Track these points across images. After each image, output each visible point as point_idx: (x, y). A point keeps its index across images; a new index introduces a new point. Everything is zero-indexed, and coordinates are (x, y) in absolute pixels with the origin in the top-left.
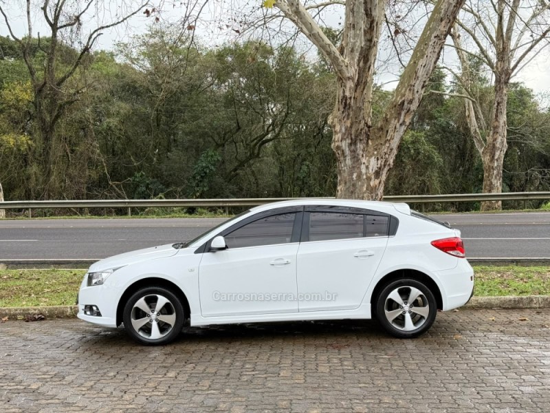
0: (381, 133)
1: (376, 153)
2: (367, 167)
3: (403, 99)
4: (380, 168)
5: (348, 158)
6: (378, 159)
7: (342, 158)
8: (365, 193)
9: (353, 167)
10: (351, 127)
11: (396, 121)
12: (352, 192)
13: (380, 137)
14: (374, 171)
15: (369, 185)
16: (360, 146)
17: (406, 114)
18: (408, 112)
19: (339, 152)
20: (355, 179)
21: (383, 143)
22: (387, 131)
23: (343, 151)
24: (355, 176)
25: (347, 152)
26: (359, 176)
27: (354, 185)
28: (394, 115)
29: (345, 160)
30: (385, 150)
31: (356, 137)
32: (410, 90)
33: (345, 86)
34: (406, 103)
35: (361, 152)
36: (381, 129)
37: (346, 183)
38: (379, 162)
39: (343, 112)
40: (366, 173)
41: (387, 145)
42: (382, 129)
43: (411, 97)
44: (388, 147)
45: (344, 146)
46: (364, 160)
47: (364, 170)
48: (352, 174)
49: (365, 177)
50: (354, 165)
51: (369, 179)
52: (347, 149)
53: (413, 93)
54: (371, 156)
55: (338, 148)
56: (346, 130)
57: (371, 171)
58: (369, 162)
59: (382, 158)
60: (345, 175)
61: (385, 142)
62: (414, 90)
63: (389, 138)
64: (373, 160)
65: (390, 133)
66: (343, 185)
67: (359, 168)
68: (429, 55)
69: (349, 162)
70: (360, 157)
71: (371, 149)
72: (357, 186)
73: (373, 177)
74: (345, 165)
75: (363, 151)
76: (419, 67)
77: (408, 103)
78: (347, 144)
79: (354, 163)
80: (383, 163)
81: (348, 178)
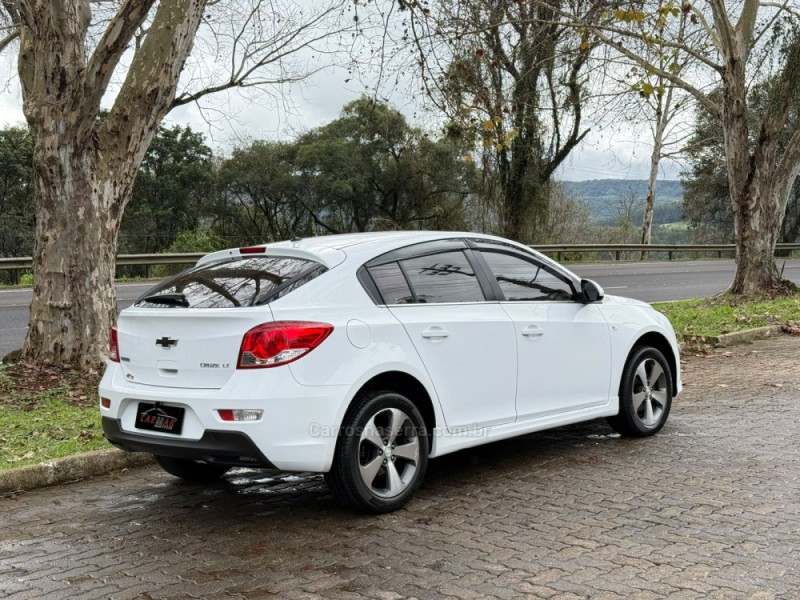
0: (116, 139)
1: (111, 173)
2: (101, 198)
3: (155, 85)
4: (118, 200)
5: (69, 180)
6: (115, 185)
7: (57, 180)
8: (100, 242)
9: (77, 197)
10: (77, 125)
11: (144, 122)
12: (78, 241)
13: (116, 146)
14: (110, 205)
15: (104, 228)
16: (87, 159)
17: (159, 111)
18: (162, 108)
19: (54, 168)
20: (81, 217)
21: (122, 157)
22: (129, 138)
23: (61, 167)
24: (81, 212)
25: (68, 170)
26: (89, 212)
27: (81, 229)
28: (140, 111)
29: (63, 184)
30: (127, 171)
31: (84, 142)
32: (166, 72)
33: (62, 50)
34: (160, 94)
35: (89, 171)
36: (116, 132)
37: (64, 225)
38: (117, 189)
39: (59, 97)
40: (99, 208)
41: (129, 161)
42: (118, 133)
43: (167, 85)
44: (131, 165)
45: (63, 159)
46: (95, 185)
47: (96, 204)
48: (76, 209)
49: (98, 214)
50: (79, 194)
51: (104, 218)
52: (68, 164)
53: (170, 79)
54: (106, 179)
55: (52, 160)
56: (67, 129)
57: (106, 205)
58: (102, 188)
59: (121, 183)
60: (64, 210)
61: (127, 156)
62: (171, 73)
63: (131, 149)
64: (108, 185)
65: (134, 141)
66: (60, 228)
67: (88, 198)
68: (191, 19)
69: (69, 187)
70: (88, 179)
71: (104, 167)
72: (87, 231)
73: (109, 214)
74: (63, 193)
75: (92, 169)
76: (177, 36)
77: (164, 94)
78: (68, 156)
79: (78, 189)
80: (122, 192)
81: (68, 215)
